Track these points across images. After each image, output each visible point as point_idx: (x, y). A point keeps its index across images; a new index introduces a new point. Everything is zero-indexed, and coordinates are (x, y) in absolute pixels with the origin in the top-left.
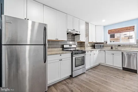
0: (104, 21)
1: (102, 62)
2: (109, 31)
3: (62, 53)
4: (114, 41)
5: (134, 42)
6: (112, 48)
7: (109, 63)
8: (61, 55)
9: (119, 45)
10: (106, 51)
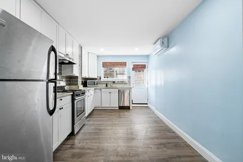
0: (102, 50)
1: (98, 105)
2: (103, 63)
3: (63, 97)
4: (107, 76)
5: (126, 79)
6: (107, 86)
7: (106, 105)
8: (61, 100)
9: (114, 82)
10: (102, 90)
